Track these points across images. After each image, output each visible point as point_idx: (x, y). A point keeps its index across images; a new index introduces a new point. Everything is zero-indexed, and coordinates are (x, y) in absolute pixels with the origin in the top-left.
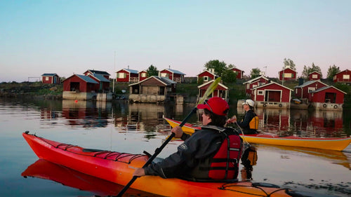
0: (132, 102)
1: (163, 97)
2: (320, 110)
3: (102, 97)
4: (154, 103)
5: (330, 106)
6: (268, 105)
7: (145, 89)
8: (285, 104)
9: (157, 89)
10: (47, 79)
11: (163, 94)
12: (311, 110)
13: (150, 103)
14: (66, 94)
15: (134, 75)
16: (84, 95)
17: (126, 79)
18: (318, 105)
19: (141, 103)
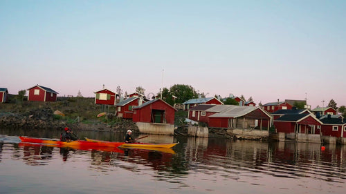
1: (265, 133)
4: (257, 140)
11: (266, 130)
13: (252, 140)
14: (143, 126)
16: (170, 128)
19: (244, 139)
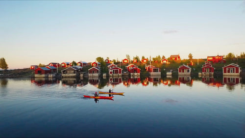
0: (63, 77)
1: (75, 75)
2: (132, 76)
3: (51, 76)
4: (72, 77)
5: (136, 74)
6: (114, 75)
7: (68, 72)
8: (120, 74)
9: (73, 71)
10: (33, 67)
11: (75, 73)
12: (130, 75)
13: (70, 77)
14: (36, 75)
15: (68, 64)
16: (43, 75)
17: (65, 66)
18: (131, 74)
19: (67, 77)
